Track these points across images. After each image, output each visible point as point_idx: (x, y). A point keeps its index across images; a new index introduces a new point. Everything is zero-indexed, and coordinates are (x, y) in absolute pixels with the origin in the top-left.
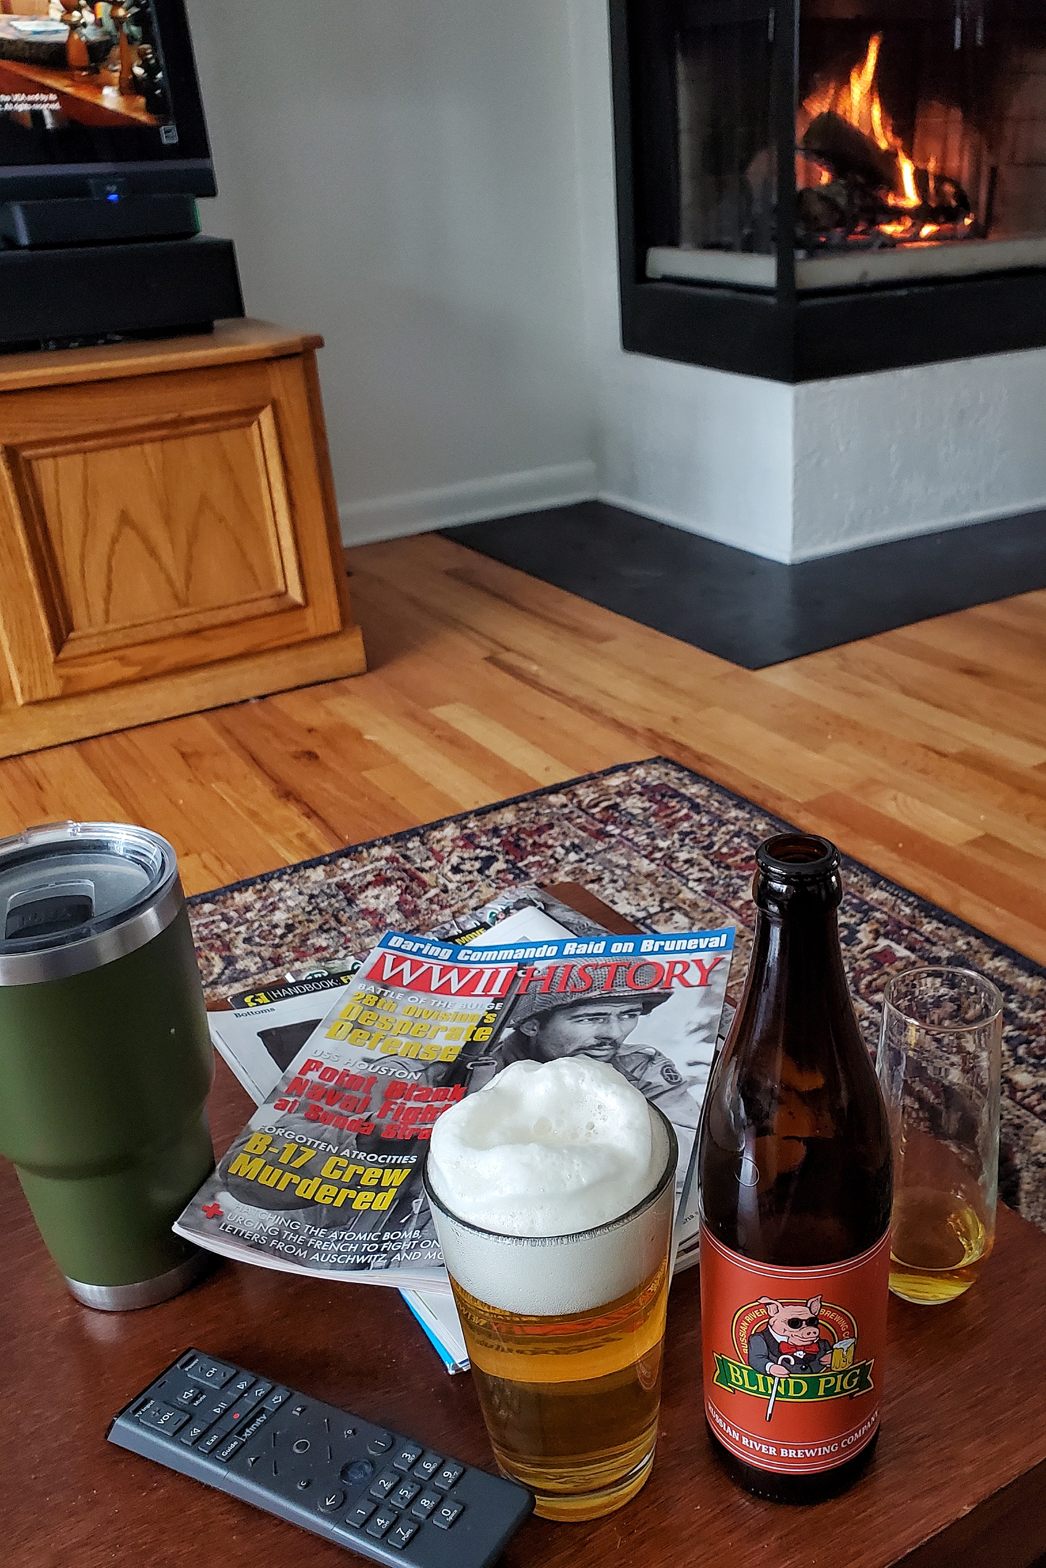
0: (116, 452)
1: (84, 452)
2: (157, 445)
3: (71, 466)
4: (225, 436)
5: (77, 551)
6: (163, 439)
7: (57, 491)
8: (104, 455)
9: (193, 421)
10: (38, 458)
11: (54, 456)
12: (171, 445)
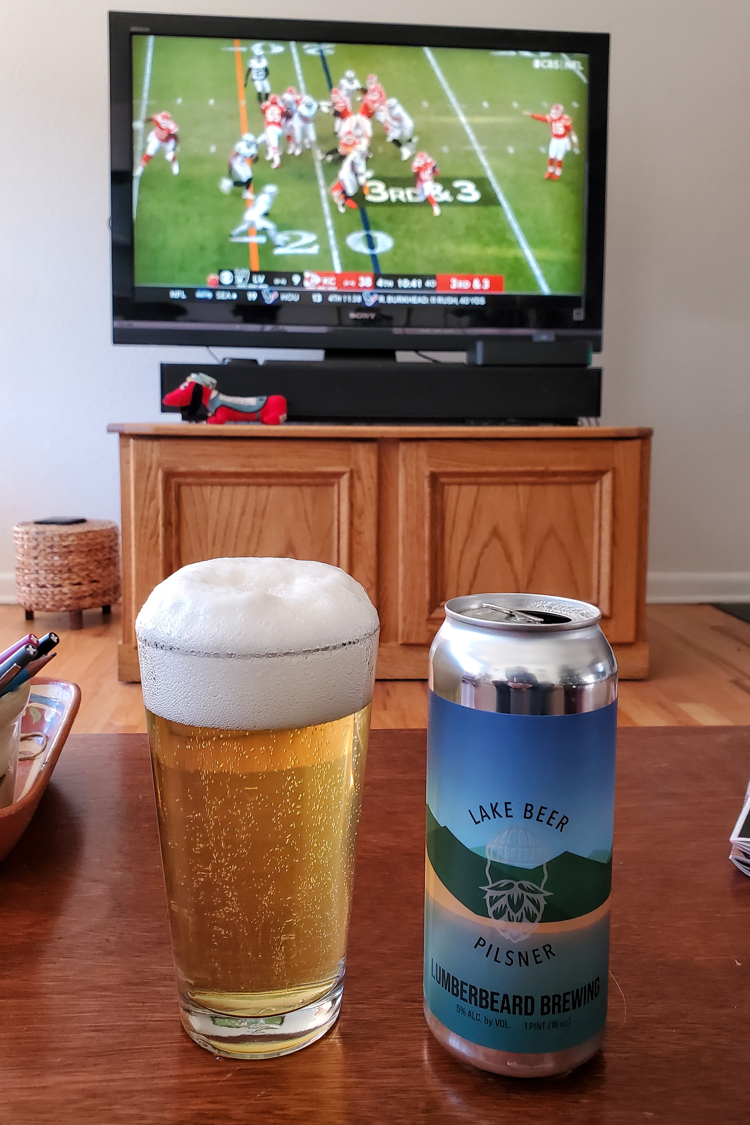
0: (500, 488)
1: (479, 484)
2: (528, 488)
3: (469, 492)
5: (460, 547)
6: (533, 484)
7: (456, 507)
8: (492, 488)
9: (555, 474)
10: (449, 484)
11: (460, 484)
12: (538, 490)
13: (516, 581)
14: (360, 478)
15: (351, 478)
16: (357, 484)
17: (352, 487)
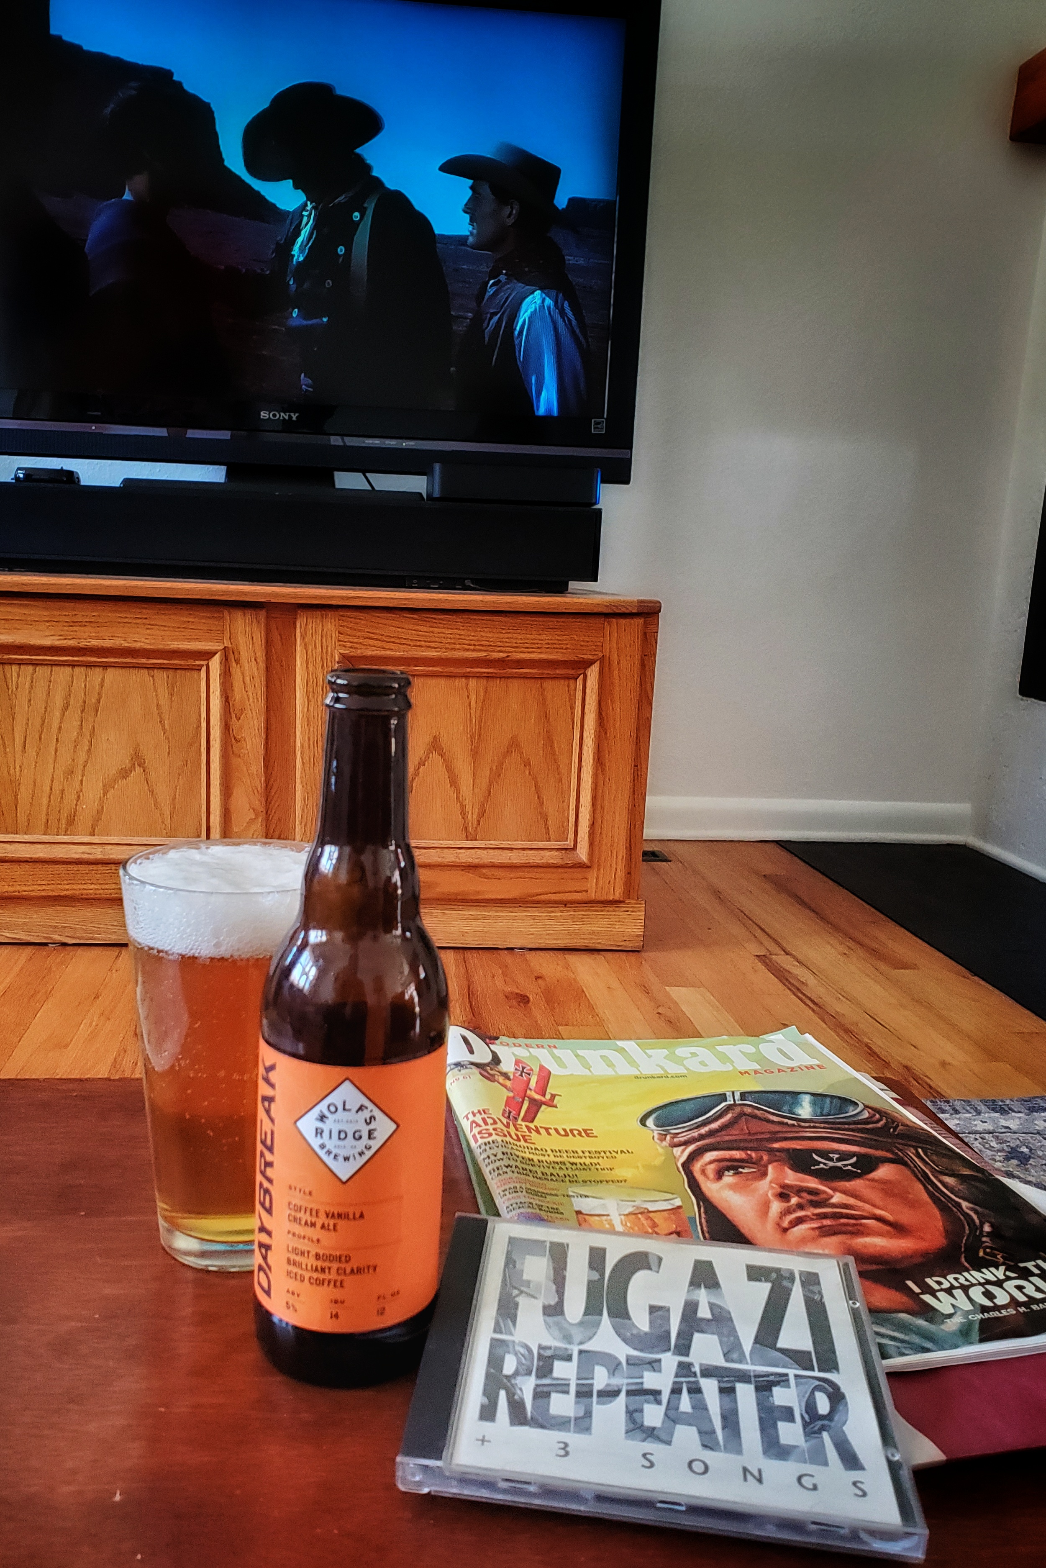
0: (442, 682)
2: (483, 682)
4: (548, 684)
6: (489, 677)
9: (520, 663)
12: (496, 686)
13: (463, 814)
14: (237, 662)
15: (226, 659)
16: (235, 670)
17: (226, 674)
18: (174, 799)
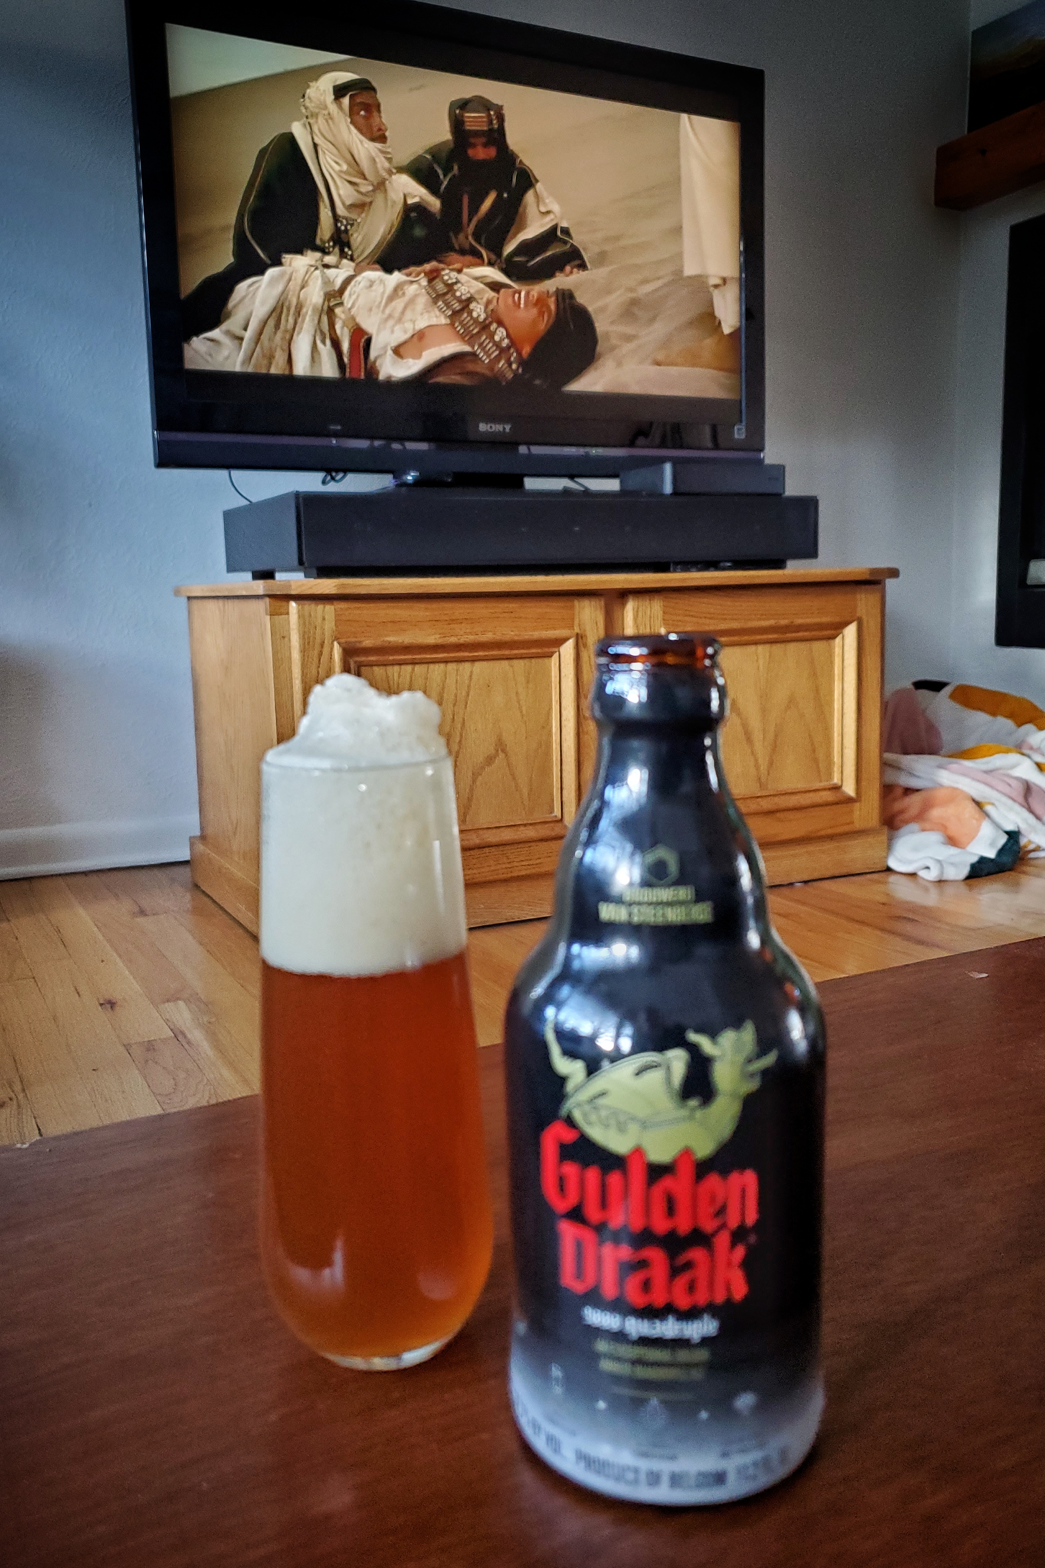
0: (738, 650)
2: (767, 647)
4: (817, 645)
9: (799, 628)
12: (777, 649)
13: (757, 766)
14: (585, 643)
15: (577, 643)
16: (584, 652)
17: (577, 656)
18: (531, 778)
